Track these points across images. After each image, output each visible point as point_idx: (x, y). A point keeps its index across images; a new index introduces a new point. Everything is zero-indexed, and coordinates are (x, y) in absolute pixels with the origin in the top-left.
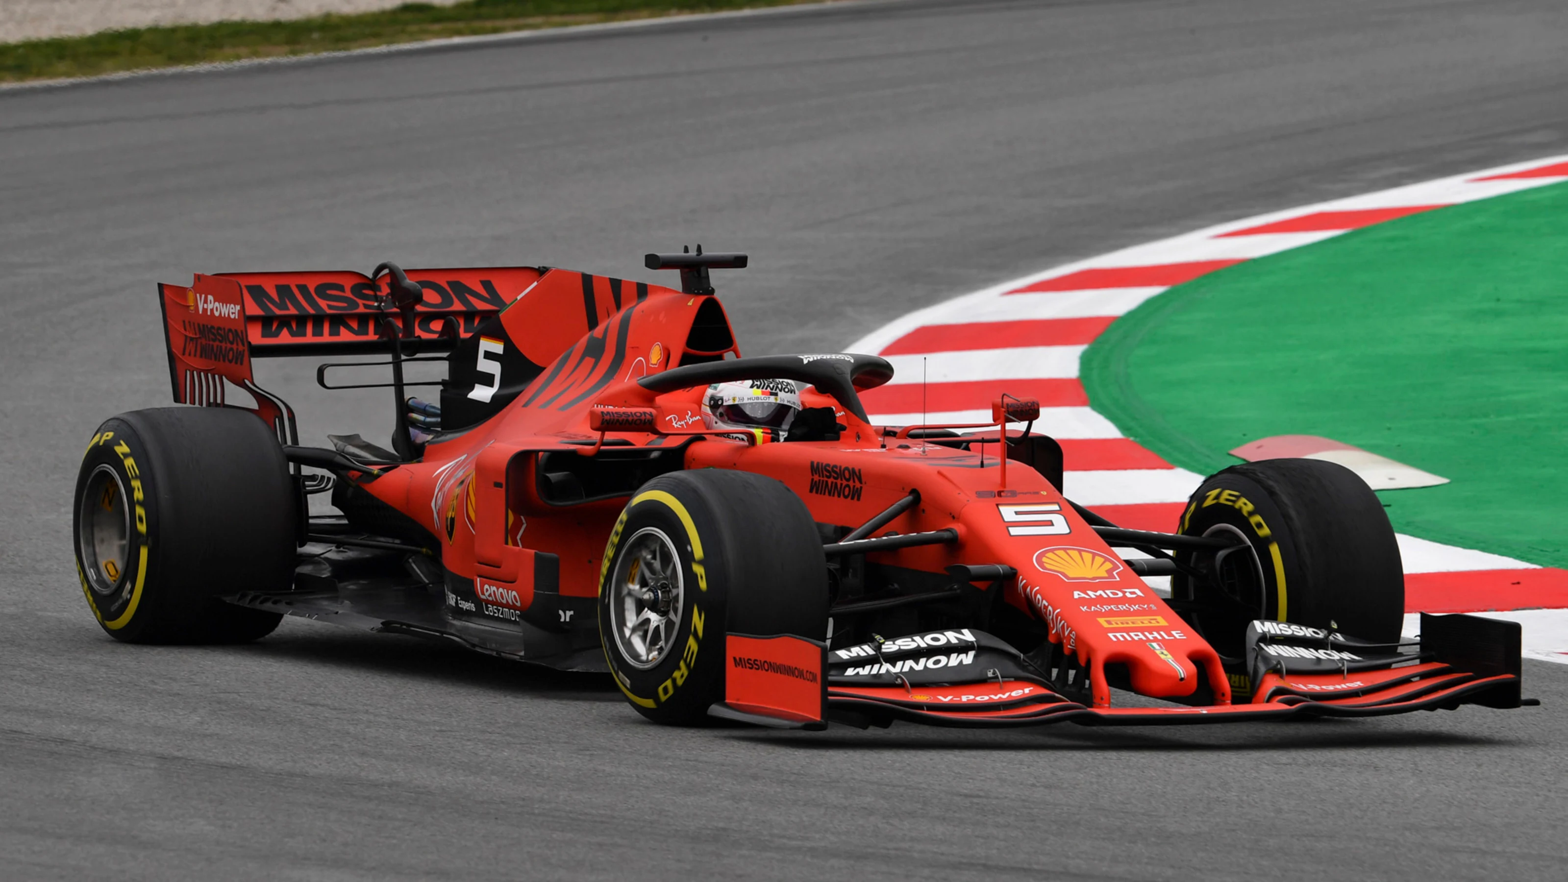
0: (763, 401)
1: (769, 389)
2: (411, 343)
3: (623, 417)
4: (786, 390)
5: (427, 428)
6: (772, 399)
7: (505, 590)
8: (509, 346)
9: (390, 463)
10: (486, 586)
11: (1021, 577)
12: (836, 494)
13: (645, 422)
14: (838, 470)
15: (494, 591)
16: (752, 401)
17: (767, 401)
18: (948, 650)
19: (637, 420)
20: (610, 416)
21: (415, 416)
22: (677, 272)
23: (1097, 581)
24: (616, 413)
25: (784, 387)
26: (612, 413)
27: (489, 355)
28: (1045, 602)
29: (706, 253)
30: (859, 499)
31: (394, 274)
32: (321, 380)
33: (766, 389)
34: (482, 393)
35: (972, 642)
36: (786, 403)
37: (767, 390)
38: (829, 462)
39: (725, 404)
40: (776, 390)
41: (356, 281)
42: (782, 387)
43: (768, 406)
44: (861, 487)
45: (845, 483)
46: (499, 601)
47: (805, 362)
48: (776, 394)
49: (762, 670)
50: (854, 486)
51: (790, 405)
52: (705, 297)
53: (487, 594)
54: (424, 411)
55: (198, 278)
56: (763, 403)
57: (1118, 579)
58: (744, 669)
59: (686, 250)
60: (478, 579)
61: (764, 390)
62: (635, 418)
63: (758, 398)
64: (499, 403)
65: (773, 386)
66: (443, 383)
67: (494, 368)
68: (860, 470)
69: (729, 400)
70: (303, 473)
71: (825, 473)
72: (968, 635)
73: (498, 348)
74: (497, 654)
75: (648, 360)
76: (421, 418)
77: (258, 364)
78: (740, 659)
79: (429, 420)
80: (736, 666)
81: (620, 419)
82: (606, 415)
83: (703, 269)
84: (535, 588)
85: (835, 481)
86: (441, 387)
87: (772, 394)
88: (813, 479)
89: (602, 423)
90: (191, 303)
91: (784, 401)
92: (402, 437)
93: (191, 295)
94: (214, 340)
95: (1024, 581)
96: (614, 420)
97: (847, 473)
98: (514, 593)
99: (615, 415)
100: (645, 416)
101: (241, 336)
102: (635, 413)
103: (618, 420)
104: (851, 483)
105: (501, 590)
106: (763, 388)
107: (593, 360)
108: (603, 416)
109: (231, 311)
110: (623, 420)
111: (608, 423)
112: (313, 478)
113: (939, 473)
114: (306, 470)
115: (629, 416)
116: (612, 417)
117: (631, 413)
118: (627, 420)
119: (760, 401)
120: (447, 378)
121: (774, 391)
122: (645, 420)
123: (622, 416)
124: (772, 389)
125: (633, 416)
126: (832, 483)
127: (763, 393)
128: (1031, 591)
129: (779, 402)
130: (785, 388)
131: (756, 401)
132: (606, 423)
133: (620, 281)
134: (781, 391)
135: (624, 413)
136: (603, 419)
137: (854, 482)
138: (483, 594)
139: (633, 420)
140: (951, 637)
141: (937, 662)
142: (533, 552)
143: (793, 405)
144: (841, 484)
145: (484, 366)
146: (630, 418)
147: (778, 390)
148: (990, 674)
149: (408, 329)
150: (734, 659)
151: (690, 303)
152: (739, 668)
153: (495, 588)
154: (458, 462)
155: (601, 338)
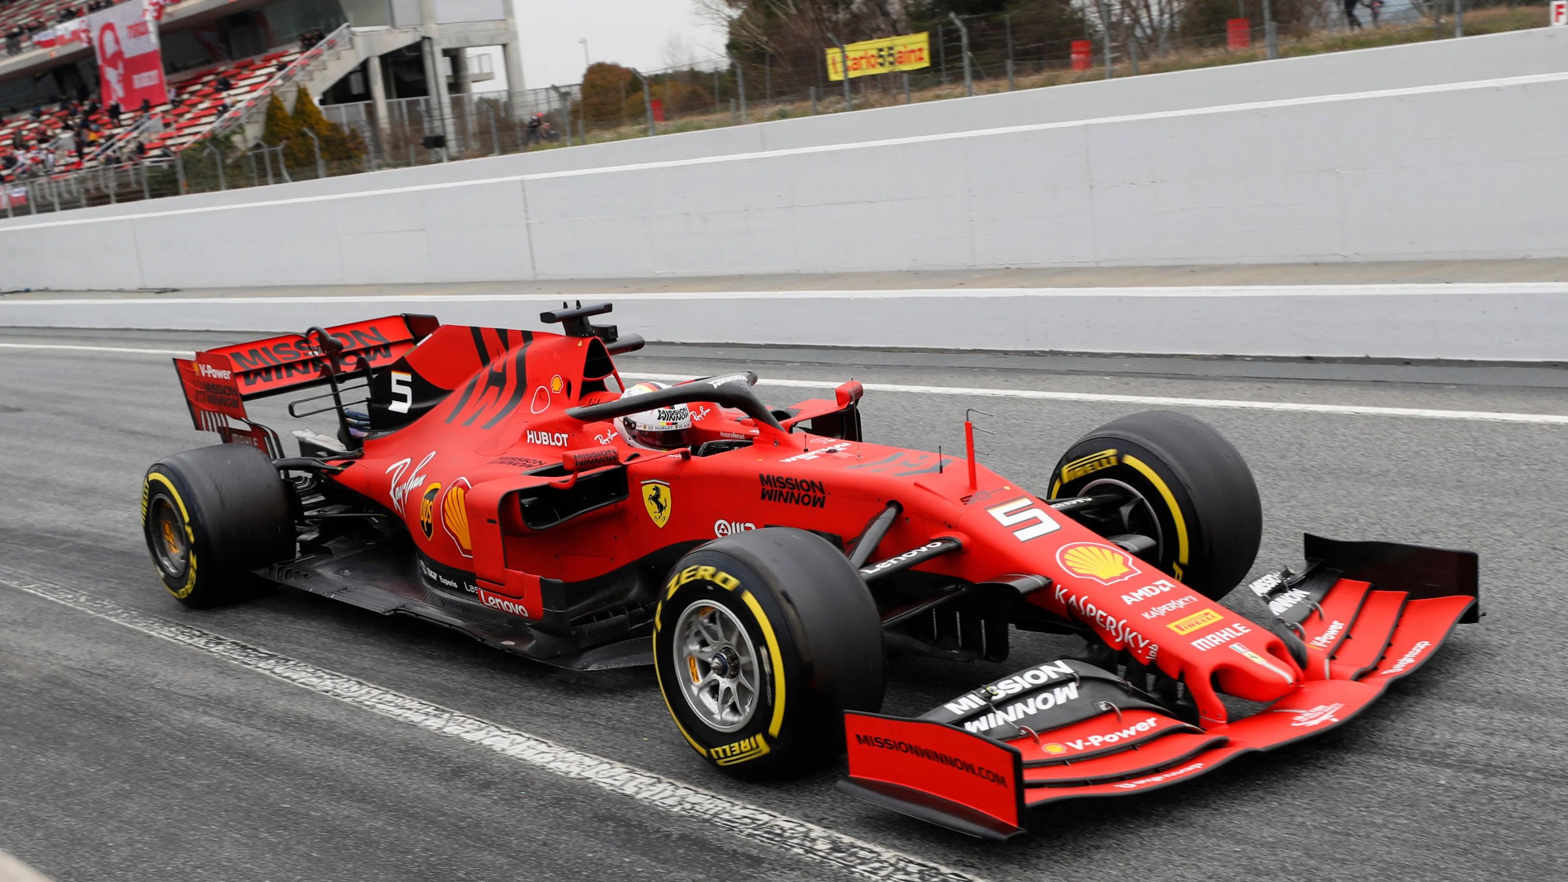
2: (341, 376)
3: (592, 458)
5: (360, 428)
7: (512, 603)
8: (415, 376)
9: (349, 461)
10: (490, 598)
11: (1059, 586)
12: (793, 501)
13: (610, 459)
14: (794, 482)
15: (499, 603)
18: (1049, 686)
19: (604, 458)
20: (582, 458)
21: (350, 420)
22: (560, 324)
23: (1127, 578)
24: (586, 455)
26: (583, 455)
27: (399, 382)
28: (1100, 612)
29: (585, 306)
30: (822, 506)
31: (319, 333)
32: (292, 412)
34: (397, 407)
35: (1071, 674)
38: (780, 475)
41: (296, 340)
44: (824, 498)
45: (803, 493)
46: (505, 609)
47: (716, 387)
49: (898, 750)
50: (815, 496)
52: (591, 339)
53: (492, 603)
54: (356, 416)
55: (199, 354)
57: (1139, 572)
58: (870, 746)
59: (565, 305)
62: (602, 456)
64: (413, 415)
66: (368, 400)
67: (407, 391)
68: (820, 483)
70: (291, 476)
71: (777, 484)
72: (1065, 668)
73: (408, 378)
75: (550, 389)
76: (356, 421)
77: (248, 405)
78: (865, 737)
79: (361, 422)
80: (861, 743)
82: (579, 458)
83: (584, 318)
84: (544, 606)
85: (790, 491)
86: (366, 403)
88: (764, 489)
89: (576, 465)
90: (196, 370)
92: (345, 435)
93: (195, 365)
94: (217, 393)
95: (1065, 591)
97: (804, 485)
98: (521, 607)
99: (586, 457)
100: (610, 454)
101: (235, 390)
102: (601, 452)
103: (589, 461)
104: (811, 493)
105: (506, 603)
107: (497, 389)
108: (576, 459)
109: (225, 374)
111: (581, 464)
112: (299, 478)
113: (916, 484)
114: (293, 474)
116: (584, 459)
117: (598, 452)
118: (596, 459)
120: (369, 396)
125: (600, 456)
126: (787, 493)
128: (1078, 600)
132: (579, 464)
133: (505, 330)
135: (592, 454)
136: (577, 461)
137: (814, 491)
138: (487, 601)
140: (1046, 672)
141: (1045, 701)
142: (537, 577)
144: (799, 494)
145: (396, 389)
146: (598, 458)
148: (1103, 707)
149: (337, 368)
150: (858, 737)
151: (580, 344)
152: (865, 745)
153: (499, 600)
154: (405, 464)
155: (501, 371)
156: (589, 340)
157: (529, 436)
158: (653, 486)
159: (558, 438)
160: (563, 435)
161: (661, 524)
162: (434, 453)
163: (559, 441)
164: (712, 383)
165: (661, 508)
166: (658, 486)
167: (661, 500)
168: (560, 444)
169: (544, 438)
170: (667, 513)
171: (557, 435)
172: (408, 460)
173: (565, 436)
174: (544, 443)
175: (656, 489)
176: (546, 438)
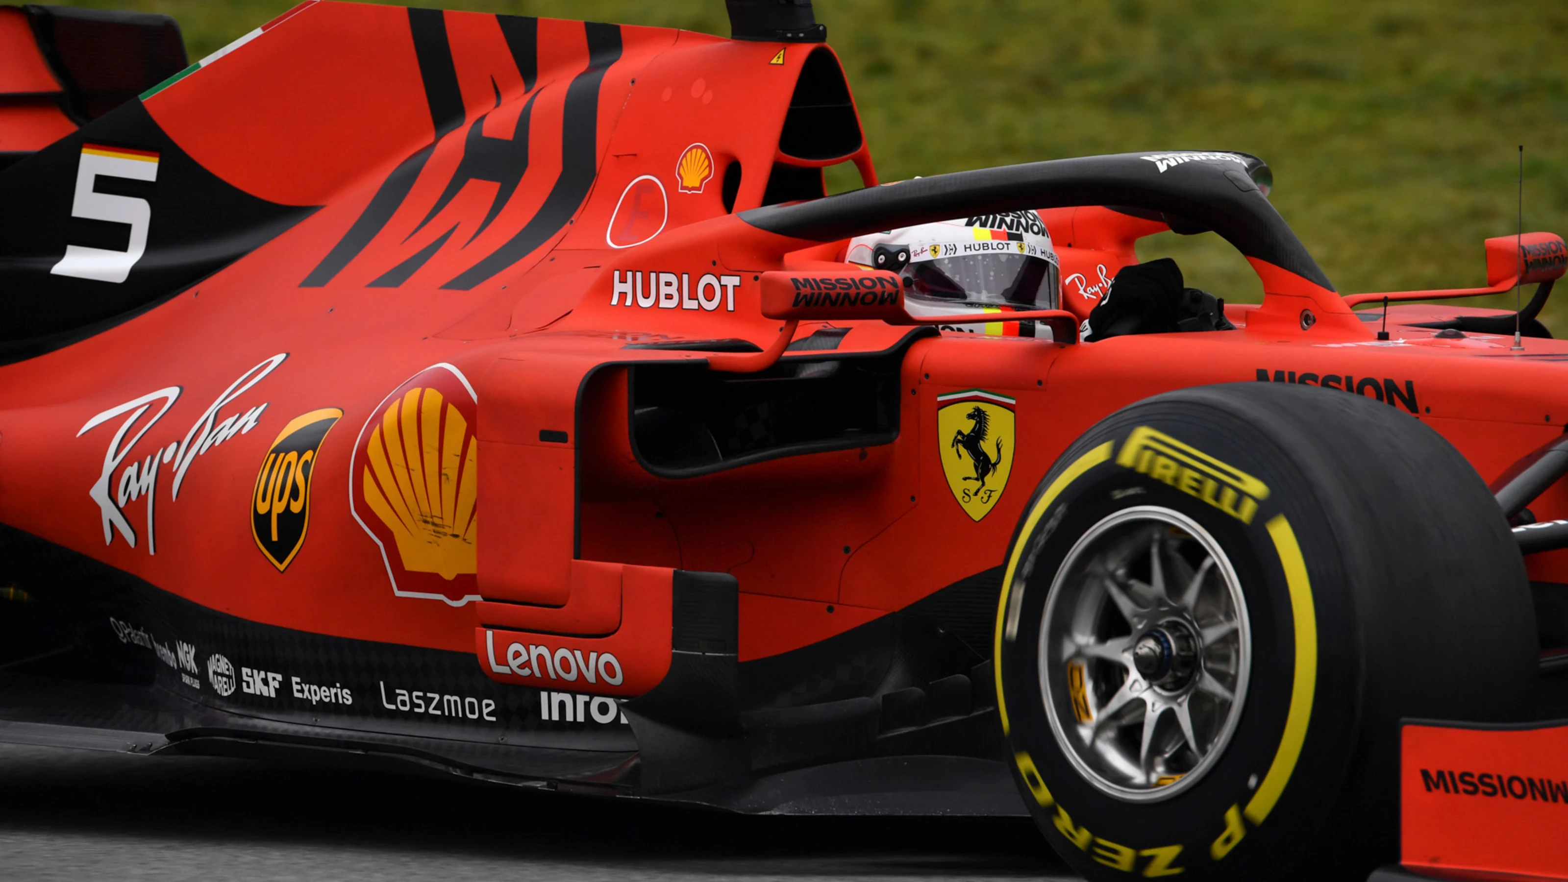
0: (998, 251)
1: (1004, 226)
3: (838, 290)
4: (1035, 229)
6: (1013, 247)
7: (578, 653)
10: (515, 649)
13: (882, 301)
15: (540, 657)
16: (974, 252)
17: (1005, 251)
19: (867, 294)
20: (812, 287)
24: (822, 281)
25: (1030, 222)
26: (814, 280)
27: (109, 185)
33: (1000, 227)
36: (1038, 255)
37: (1002, 230)
39: (913, 259)
40: (1017, 229)
42: (1027, 222)
43: (1008, 259)
46: (553, 675)
47: (1162, 168)
48: (1019, 238)
49: (1505, 795)
51: (1046, 258)
52: (809, 47)
53: (514, 664)
56: (997, 255)
58: (1452, 794)
60: (489, 634)
61: (995, 229)
62: (863, 290)
63: (985, 246)
64: (163, 278)
65: (1012, 221)
68: (1409, 385)
69: (922, 252)
74: (549, 785)
75: (671, 183)
78: (1440, 774)
80: (1429, 789)
81: (833, 293)
82: (804, 286)
84: (674, 646)
87: (1012, 237)
89: (796, 303)
91: (1035, 250)
96: (820, 294)
98: (605, 659)
99: (822, 285)
100: (883, 286)
102: (861, 281)
103: (828, 296)
105: (561, 653)
106: (992, 226)
108: (798, 288)
110: (839, 294)
111: (808, 303)
115: (850, 286)
116: (816, 291)
117: (852, 280)
118: (847, 295)
119: (990, 251)
121: (1014, 231)
122: (883, 292)
123: (834, 287)
124: (1010, 227)
125: (858, 288)
127: (995, 236)
129: (1026, 252)
130: (1033, 225)
131: (982, 252)
132: (803, 303)
133: (533, 20)
134: (1026, 231)
135: (837, 281)
136: (798, 294)
138: (502, 660)
139: (858, 294)
142: (669, 571)
143: (1049, 260)
146: (853, 292)
147: (1021, 228)
150: (1425, 774)
151: (777, 60)
152: (1439, 794)
153: (544, 650)
154: (154, 406)
155: (510, 136)
156: (805, 50)
157: (618, 287)
158: (969, 407)
159: (709, 288)
160: (725, 280)
161: (977, 509)
162: (278, 359)
163: (709, 297)
164: (1153, 157)
165: (984, 466)
166: (983, 406)
167: (988, 446)
168: (710, 306)
169: (664, 290)
170: (997, 480)
171: (708, 279)
172: (172, 393)
173: (731, 281)
174: (664, 304)
175: (979, 416)
176: (673, 290)
